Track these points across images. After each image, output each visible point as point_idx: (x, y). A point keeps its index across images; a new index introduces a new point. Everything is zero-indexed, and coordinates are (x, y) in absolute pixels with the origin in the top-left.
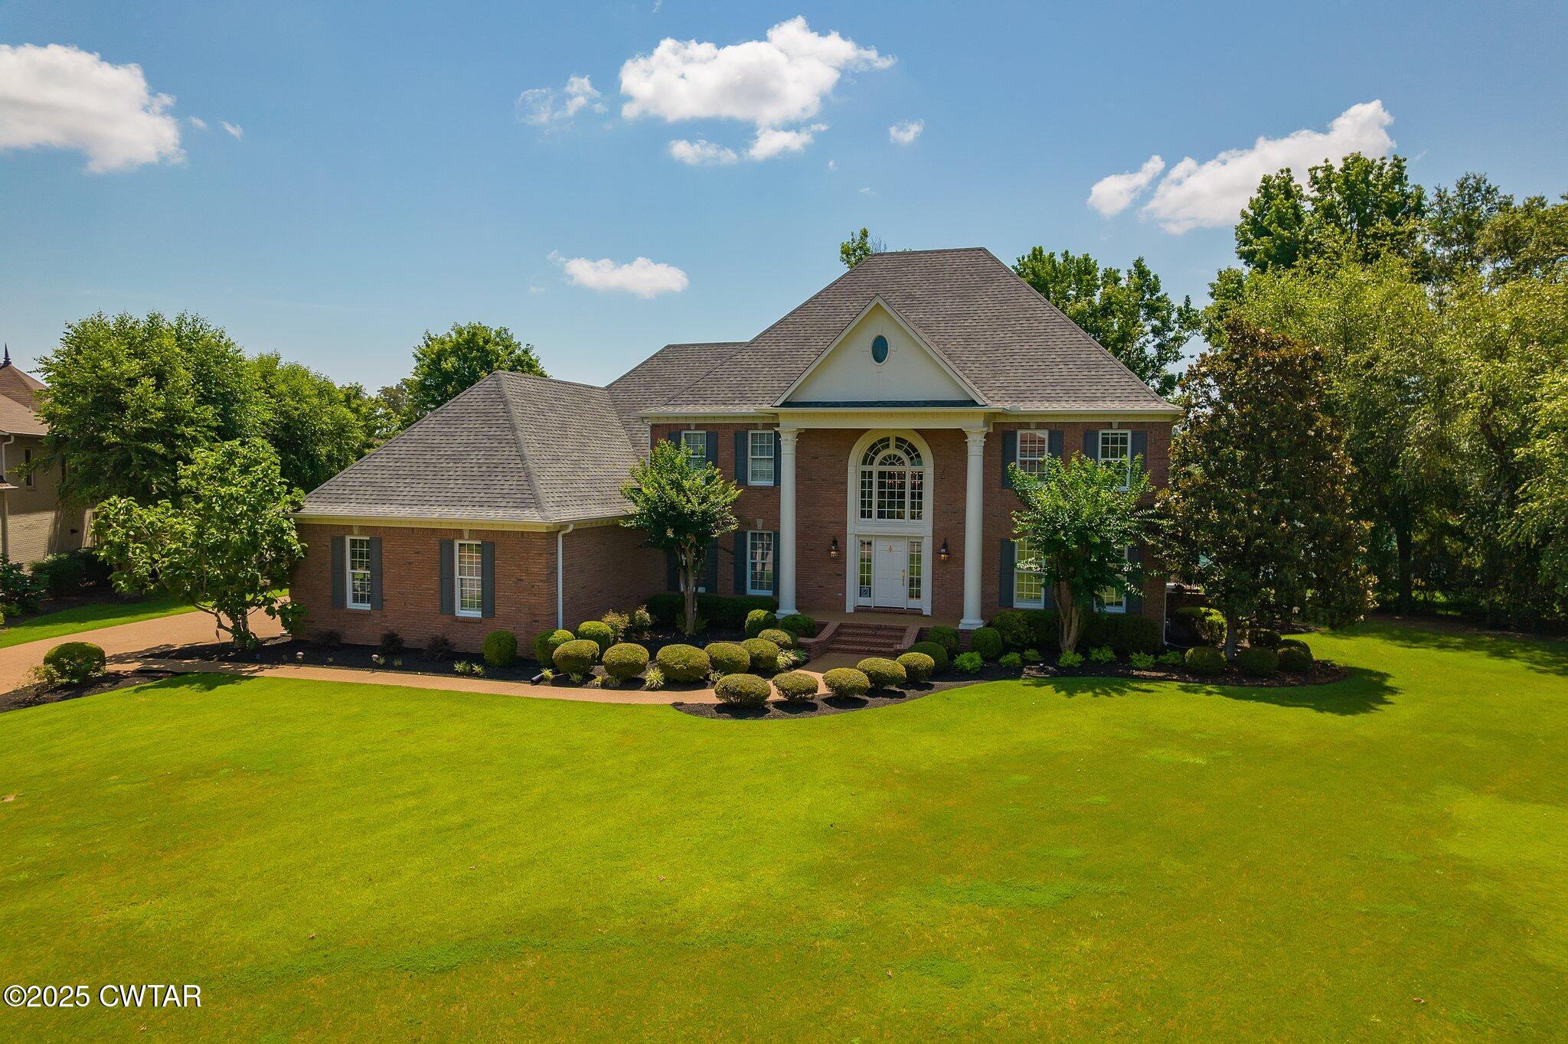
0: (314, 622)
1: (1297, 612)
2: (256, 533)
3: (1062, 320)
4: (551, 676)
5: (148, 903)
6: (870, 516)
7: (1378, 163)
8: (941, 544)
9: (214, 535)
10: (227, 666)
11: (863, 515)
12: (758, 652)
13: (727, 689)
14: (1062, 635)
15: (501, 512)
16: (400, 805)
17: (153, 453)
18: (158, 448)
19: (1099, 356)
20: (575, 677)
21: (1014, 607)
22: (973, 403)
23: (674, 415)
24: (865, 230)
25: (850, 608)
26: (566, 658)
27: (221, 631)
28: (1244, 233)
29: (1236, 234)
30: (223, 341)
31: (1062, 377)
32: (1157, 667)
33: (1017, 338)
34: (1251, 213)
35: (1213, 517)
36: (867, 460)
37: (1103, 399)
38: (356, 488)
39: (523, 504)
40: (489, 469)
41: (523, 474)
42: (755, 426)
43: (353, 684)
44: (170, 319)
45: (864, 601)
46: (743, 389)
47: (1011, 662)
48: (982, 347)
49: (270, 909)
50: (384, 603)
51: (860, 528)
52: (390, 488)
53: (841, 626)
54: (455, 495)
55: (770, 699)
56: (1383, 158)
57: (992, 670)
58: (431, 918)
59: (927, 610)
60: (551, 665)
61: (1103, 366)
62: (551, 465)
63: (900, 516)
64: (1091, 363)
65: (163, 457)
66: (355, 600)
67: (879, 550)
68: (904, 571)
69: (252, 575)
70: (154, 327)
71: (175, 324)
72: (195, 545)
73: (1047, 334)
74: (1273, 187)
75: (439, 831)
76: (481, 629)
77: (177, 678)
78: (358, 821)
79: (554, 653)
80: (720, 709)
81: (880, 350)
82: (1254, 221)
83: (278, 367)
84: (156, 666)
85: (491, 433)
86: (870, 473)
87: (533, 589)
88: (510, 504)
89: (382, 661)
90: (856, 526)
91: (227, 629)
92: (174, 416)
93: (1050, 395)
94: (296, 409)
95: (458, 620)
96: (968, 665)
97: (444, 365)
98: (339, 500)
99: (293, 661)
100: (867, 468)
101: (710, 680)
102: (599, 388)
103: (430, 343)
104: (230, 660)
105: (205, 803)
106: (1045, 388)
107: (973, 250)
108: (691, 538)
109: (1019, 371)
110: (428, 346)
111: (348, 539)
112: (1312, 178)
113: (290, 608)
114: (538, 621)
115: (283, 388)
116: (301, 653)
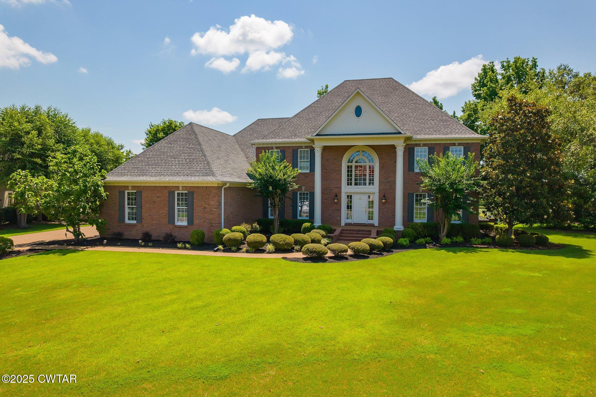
0: (110, 229)
1: (546, 218)
2: (86, 186)
3: (428, 104)
4: (222, 248)
5: (39, 346)
6: (351, 185)
7: (526, 60)
8: (382, 196)
9: (65, 188)
10: (71, 247)
11: (348, 185)
12: (313, 237)
13: (308, 250)
14: (440, 231)
15: (197, 178)
16: (169, 298)
17: (37, 163)
18: (39, 161)
19: (446, 117)
20: (234, 248)
21: (414, 222)
22: (400, 133)
23: (267, 143)
24: (327, 85)
25: (343, 224)
26: (230, 240)
27: (68, 233)
28: (475, 87)
29: (472, 87)
30: (67, 119)
31: (432, 125)
32: (483, 243)
33: (411, 111)
34: (479, 79)
35: (510, 177)
36: (350, 161)
37: (451, 133)
38: (130, 170)
39: (207, 175)
40: (190, 161)
41: (206, 162)
42: (301, 147)
43: (131, 252)
44: (44, 108)
45: (349, 221)
46: (295, 132)
47: (421, 242)
48: (396, 115)
49: (110, 347)
50: (143, 220)
51: (346, 189)
52: (145, 170)
53: (342, 230)
54: (175, 171)
55: (327, 255)
56: (528, 59)
57: (413, 245)
58: (204, 350)
59: (376, 224)
60: (222, 244)
61: (449, 121)
62: (217, 160)
63: (364, 184)
64: (443, 120)
65: (41, 165)
66: (129, 219)
67: (355, 198)
68: (366, 208)
69: (84, 205)
70: (37, 110)
71: (47, 111)
72: (57, 191)
73: (423, 109)
74: (487, 69)
75: (192, 309)
76: (187, 230)
77: (47, 252)
78: (149, 305)
79: (224, 238)
80: (305, 259)
81: (358, 112)
82: (480, 81)
83: (90, 133)
84: (37, 248)
85: (190, 147)
86: (351, 166)
87: (211, 212)
88: (201, 175)
89: (143, 244)
90: (345, 189)
91: (70, 232)
92: (45, 148)
93: (428, 132)
94: (98, 150)
95: (176, 226)
96: (404, 243)
97: (158, 135)
98: (123, 175)
99: (102, 244)
100: (350, 164)
101: (294, 249)
102: (231, 136)
103: (152, 128)
104: (72, 245)
105: (67, 299)
106: (426, 130)
107: (387, 78)
108: (279, 191)
109: (413, 123)
110: (151, 128)
111: (126, 192)
112: (502, 65)
113: (100, 221)
114: (213, 226)
115: (93, 141)
116: (106, 241)
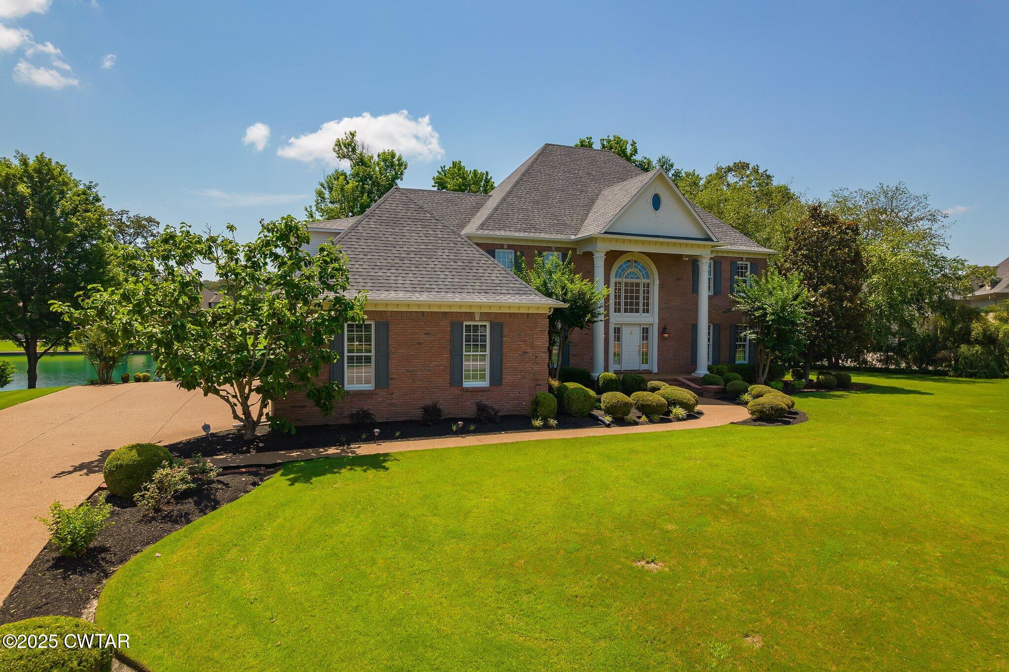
6: (620, 311)
8: (662, 328)
11: (615, 311)
20: (630, 418)
22: (710, 240)
36: (619, 275)
42: (550, 249)
45: (617, 368)
50: (391, 381)
59: (655, 369)
63: (637, 311)
68: (639, 346)
86: (620, 283)
90: (614, 317)
100: (618, 280)
116: (378, 430)
